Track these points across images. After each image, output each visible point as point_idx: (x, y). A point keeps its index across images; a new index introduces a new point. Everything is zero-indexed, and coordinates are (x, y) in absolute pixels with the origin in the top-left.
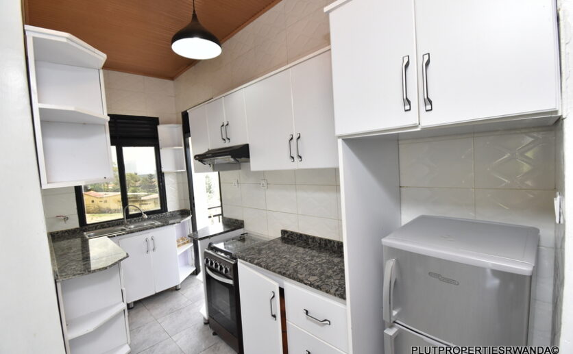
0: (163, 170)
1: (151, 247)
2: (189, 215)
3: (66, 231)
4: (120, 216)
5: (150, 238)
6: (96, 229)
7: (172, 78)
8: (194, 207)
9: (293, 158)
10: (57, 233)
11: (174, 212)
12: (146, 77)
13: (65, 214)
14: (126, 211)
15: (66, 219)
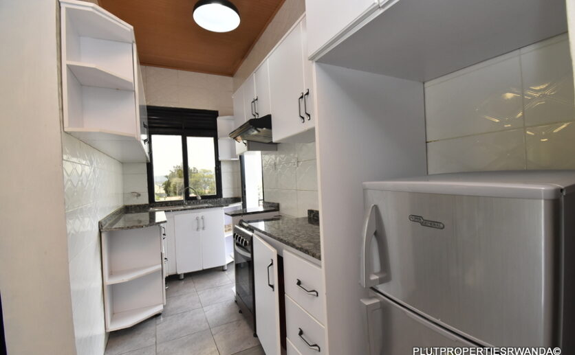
0: (220, 159)
1: (201, 226)
2: (240, 201)
3: (138, 206)
4: (181, 198)
5: (200, 218)
6: (161, 206)
7: (231, 75)
8: (245, 194)
9: (303, 118)
10: (131, 206)
11: (227, 198)
12: (209, 75)
13: (138, 190)
14: (187, 193)
15: (139, 195)
